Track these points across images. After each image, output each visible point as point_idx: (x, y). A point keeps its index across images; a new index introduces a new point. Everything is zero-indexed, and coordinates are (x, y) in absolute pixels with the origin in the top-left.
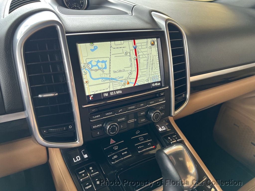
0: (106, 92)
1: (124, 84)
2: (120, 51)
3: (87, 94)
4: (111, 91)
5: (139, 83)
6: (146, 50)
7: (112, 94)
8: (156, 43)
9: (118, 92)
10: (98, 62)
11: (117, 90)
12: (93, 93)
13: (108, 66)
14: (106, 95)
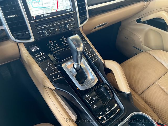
0: (42, 15)
1: (51, 10)
3: (32, 15)
4: (45, 14)
5: (59, 10)
7: (45, 15)
11: (48, 14)
12: (35, 15)
13: (41, 1)
14: (42, 16)
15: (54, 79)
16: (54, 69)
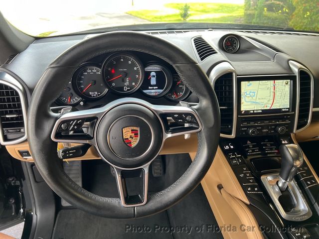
1: (264, 107)
2: (264, 86)
3: (242, 110)
4: (255, 110)
5: (273, 107)
6: (281, 87)
7: (255, 112)
8: (289, 83)
9: (259, 111)
10: (250, 92)
12: (245, 110)
13: (256, 95)
14: (252, 112)
15: (249, 191)
16: (251, 179)
